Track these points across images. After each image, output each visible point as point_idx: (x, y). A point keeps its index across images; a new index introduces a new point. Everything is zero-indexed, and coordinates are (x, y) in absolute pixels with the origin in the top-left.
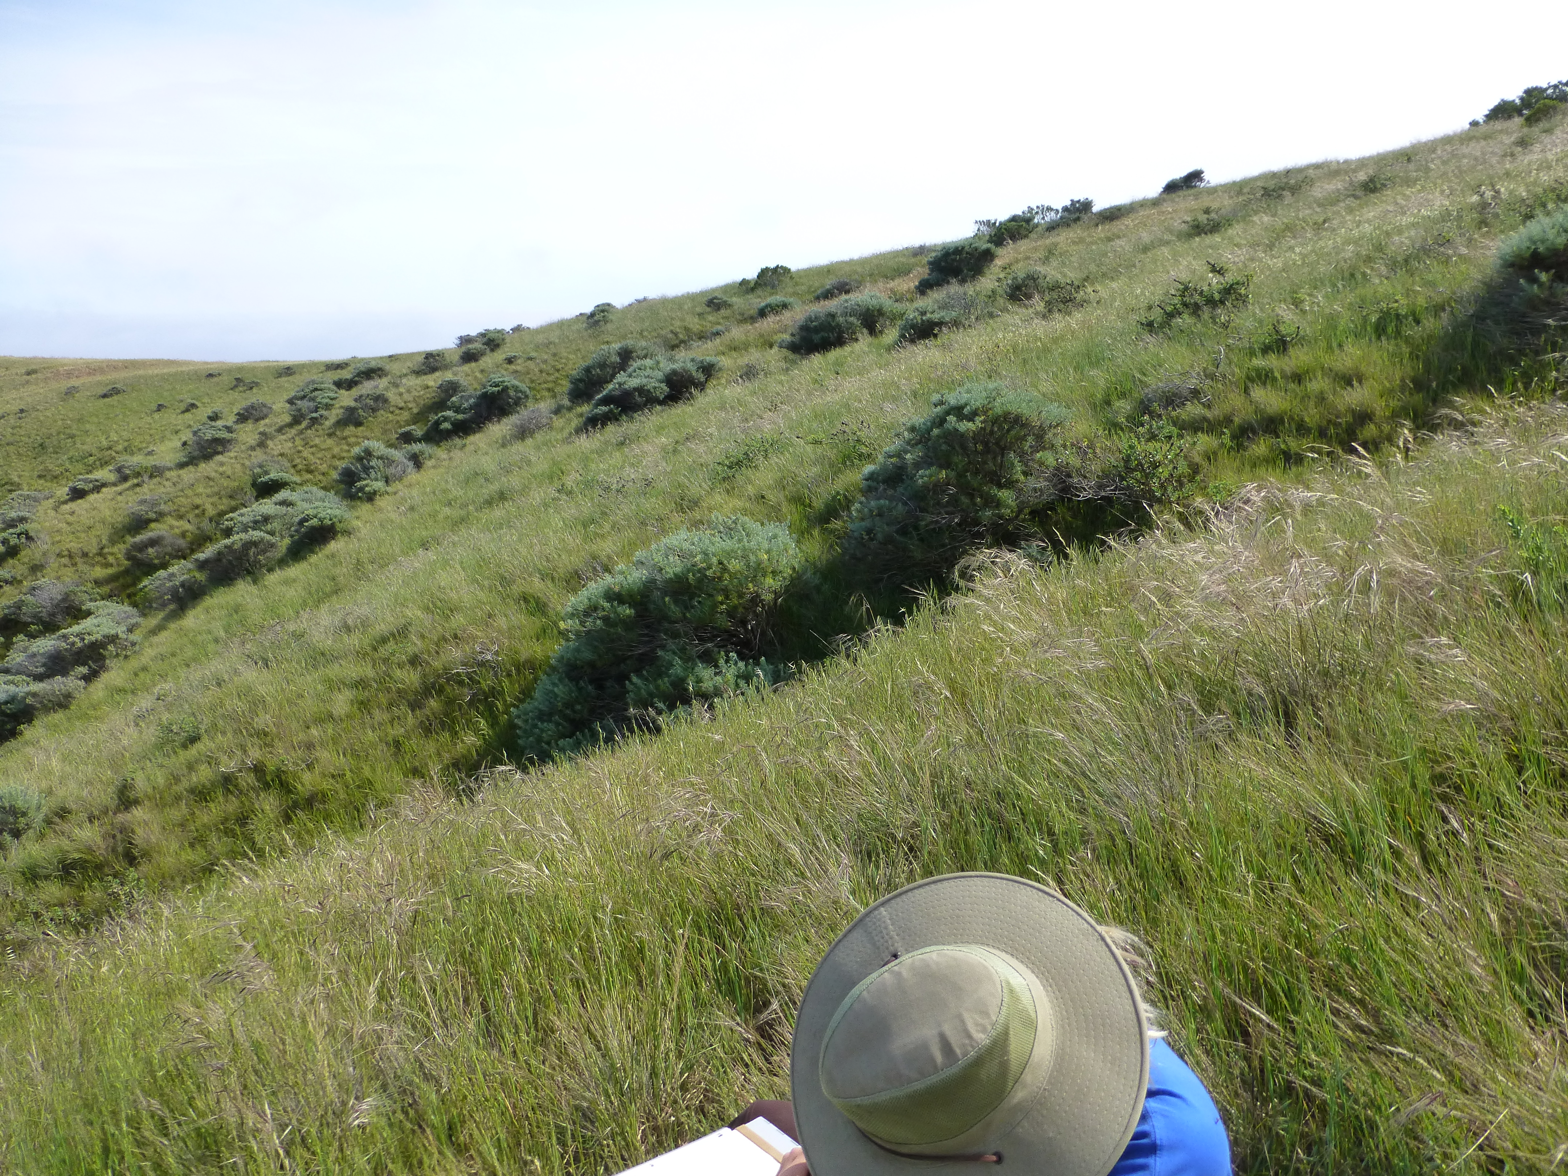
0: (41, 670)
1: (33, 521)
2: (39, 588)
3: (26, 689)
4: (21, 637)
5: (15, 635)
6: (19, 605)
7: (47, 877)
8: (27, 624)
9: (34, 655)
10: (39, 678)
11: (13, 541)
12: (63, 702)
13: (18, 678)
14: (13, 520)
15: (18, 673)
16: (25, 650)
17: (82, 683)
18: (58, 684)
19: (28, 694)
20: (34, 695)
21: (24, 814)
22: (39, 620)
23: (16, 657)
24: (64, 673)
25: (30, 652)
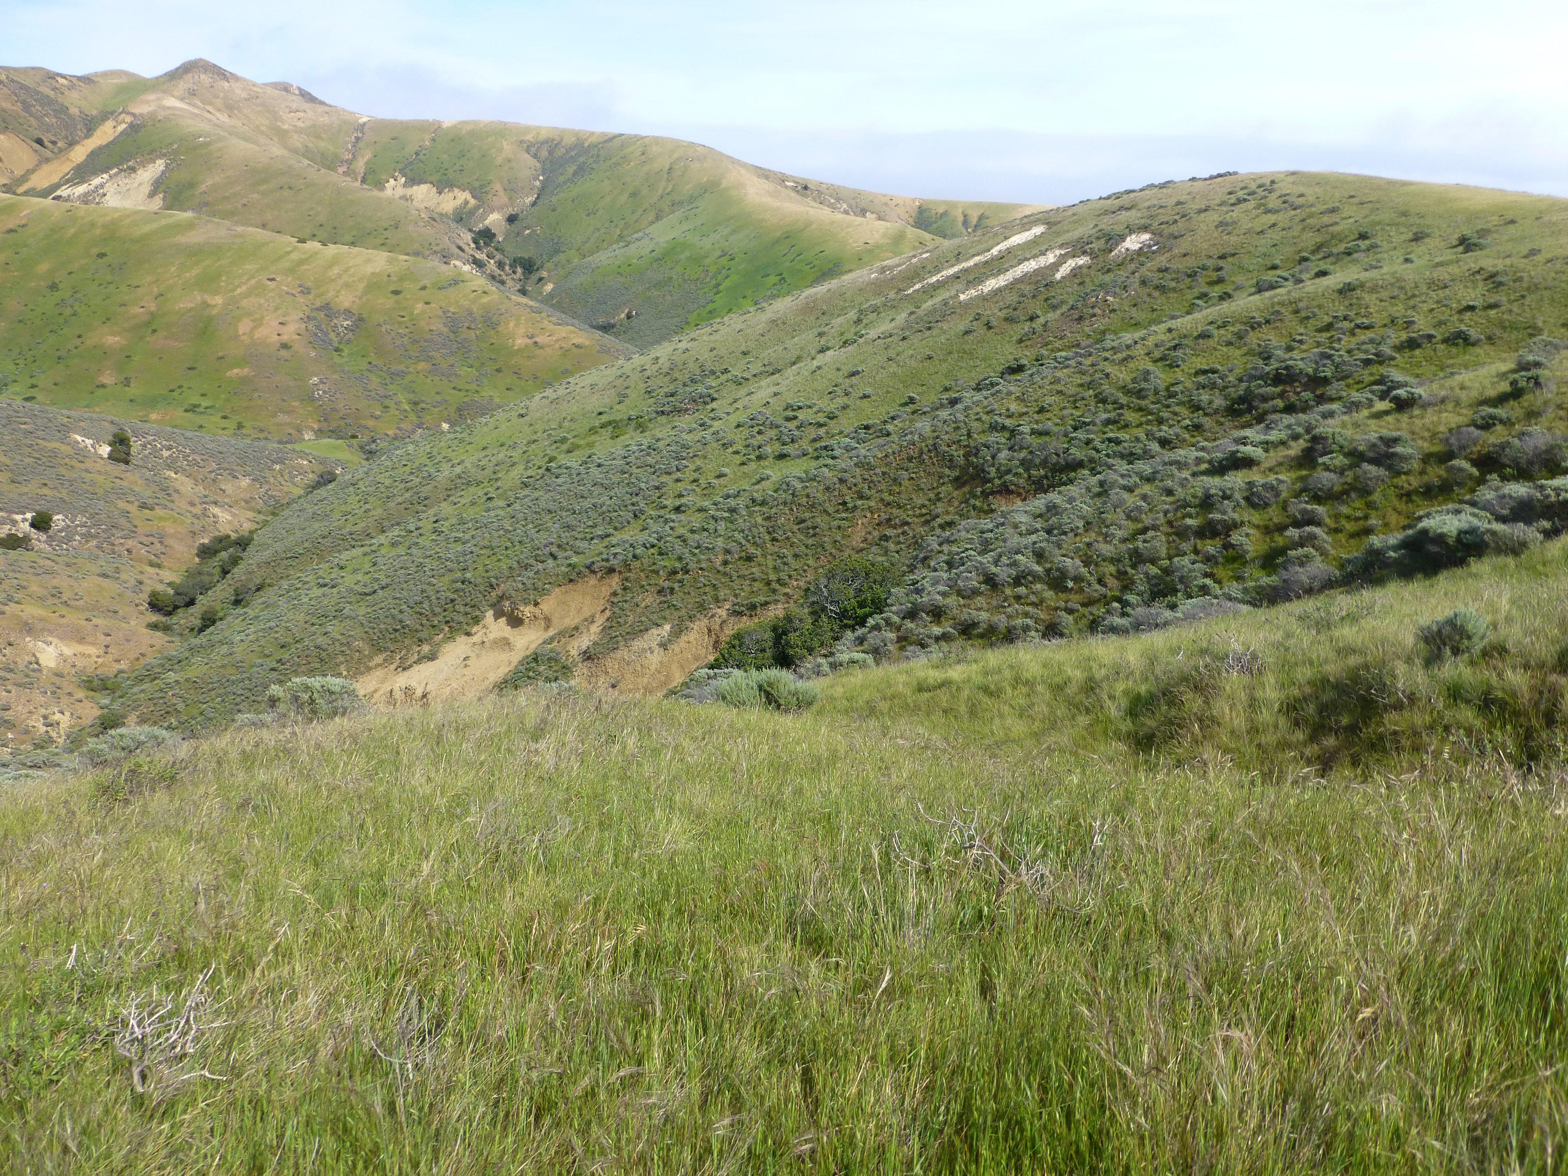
0: (1505, 512)
1: (1546, 368)
2: (1530, 435)
3: (1487, 526)
4: (1495, 476)
5: (1490, 473)
6: (1503, 446)
7: (1468, 702)
8: (1505, 466)
9: (1504, 497)
10: (1503, 519)
11: (1522, 384)
12: (1516, 549)
13: (1483, 513)
14: (1528, 363)
15: (1483, 508)
16: (1497, 489)
17: (1540, 537)
18: (1519, 530)
19: (1488, 531)
20: (1494, 533)
21: (1469, 638)
22: (1516, 464)
23: (1487, 494)
24: (1528, 522)
25: (1501, 492)
